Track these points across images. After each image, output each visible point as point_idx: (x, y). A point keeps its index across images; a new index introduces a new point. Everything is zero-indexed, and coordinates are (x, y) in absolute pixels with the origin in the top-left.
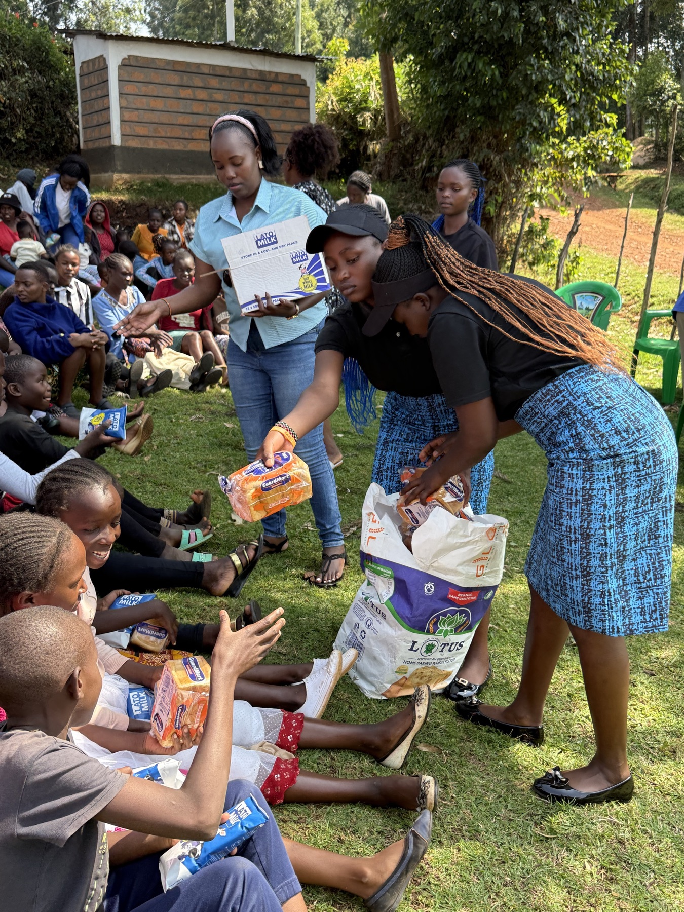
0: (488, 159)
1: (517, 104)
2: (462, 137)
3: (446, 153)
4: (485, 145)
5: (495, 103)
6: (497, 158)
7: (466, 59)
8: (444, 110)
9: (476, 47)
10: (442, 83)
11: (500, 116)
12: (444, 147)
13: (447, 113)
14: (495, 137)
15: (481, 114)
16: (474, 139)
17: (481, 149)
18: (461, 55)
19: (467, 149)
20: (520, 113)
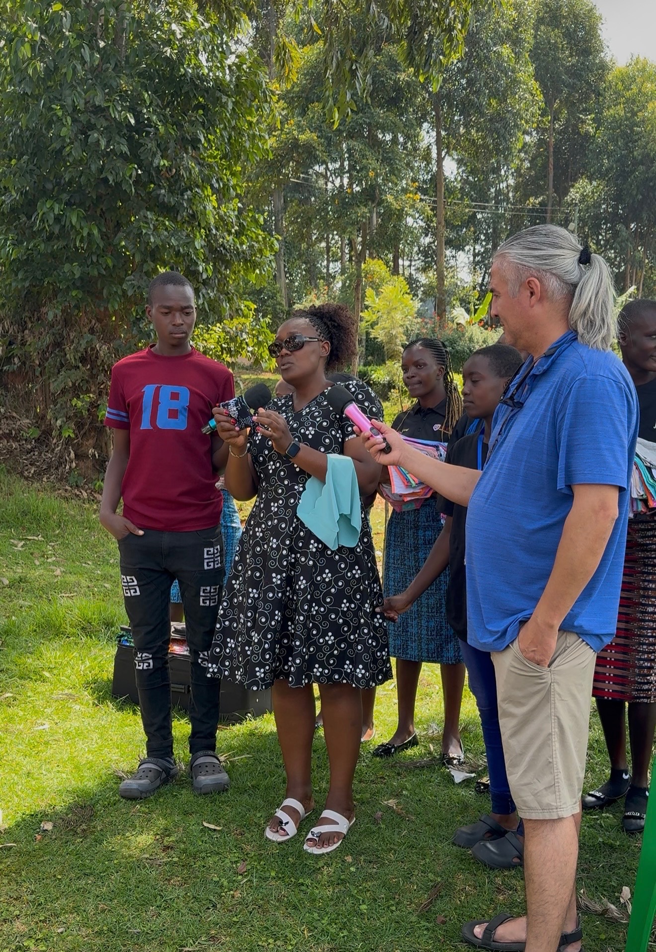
0: (93, 349)
1: (127, 275)
2: (50, 316)
3: (30, 340)
4: (86, 330)
5: (96, 273)
6: (105, 347)
7: (52, 209)
8: (24, 280)
9: (65, 197)
10: (17, 244)
11: (105, 291)
12: (27, 332)
13: (27, 284)
14: (99, 320)
15: (78, 288)
16: (68, 322)
17: (81, 335)
18: (44, 203)
19: (61, 335)
20: (133, 286)
